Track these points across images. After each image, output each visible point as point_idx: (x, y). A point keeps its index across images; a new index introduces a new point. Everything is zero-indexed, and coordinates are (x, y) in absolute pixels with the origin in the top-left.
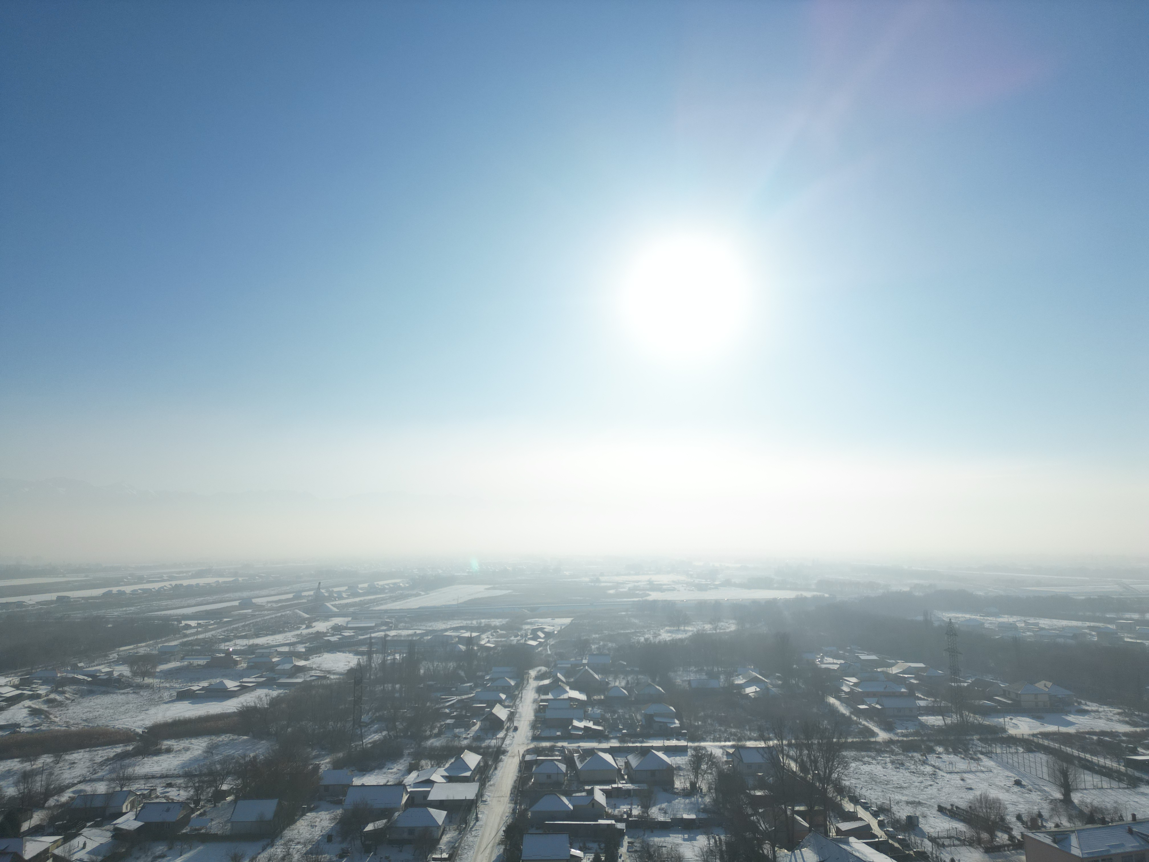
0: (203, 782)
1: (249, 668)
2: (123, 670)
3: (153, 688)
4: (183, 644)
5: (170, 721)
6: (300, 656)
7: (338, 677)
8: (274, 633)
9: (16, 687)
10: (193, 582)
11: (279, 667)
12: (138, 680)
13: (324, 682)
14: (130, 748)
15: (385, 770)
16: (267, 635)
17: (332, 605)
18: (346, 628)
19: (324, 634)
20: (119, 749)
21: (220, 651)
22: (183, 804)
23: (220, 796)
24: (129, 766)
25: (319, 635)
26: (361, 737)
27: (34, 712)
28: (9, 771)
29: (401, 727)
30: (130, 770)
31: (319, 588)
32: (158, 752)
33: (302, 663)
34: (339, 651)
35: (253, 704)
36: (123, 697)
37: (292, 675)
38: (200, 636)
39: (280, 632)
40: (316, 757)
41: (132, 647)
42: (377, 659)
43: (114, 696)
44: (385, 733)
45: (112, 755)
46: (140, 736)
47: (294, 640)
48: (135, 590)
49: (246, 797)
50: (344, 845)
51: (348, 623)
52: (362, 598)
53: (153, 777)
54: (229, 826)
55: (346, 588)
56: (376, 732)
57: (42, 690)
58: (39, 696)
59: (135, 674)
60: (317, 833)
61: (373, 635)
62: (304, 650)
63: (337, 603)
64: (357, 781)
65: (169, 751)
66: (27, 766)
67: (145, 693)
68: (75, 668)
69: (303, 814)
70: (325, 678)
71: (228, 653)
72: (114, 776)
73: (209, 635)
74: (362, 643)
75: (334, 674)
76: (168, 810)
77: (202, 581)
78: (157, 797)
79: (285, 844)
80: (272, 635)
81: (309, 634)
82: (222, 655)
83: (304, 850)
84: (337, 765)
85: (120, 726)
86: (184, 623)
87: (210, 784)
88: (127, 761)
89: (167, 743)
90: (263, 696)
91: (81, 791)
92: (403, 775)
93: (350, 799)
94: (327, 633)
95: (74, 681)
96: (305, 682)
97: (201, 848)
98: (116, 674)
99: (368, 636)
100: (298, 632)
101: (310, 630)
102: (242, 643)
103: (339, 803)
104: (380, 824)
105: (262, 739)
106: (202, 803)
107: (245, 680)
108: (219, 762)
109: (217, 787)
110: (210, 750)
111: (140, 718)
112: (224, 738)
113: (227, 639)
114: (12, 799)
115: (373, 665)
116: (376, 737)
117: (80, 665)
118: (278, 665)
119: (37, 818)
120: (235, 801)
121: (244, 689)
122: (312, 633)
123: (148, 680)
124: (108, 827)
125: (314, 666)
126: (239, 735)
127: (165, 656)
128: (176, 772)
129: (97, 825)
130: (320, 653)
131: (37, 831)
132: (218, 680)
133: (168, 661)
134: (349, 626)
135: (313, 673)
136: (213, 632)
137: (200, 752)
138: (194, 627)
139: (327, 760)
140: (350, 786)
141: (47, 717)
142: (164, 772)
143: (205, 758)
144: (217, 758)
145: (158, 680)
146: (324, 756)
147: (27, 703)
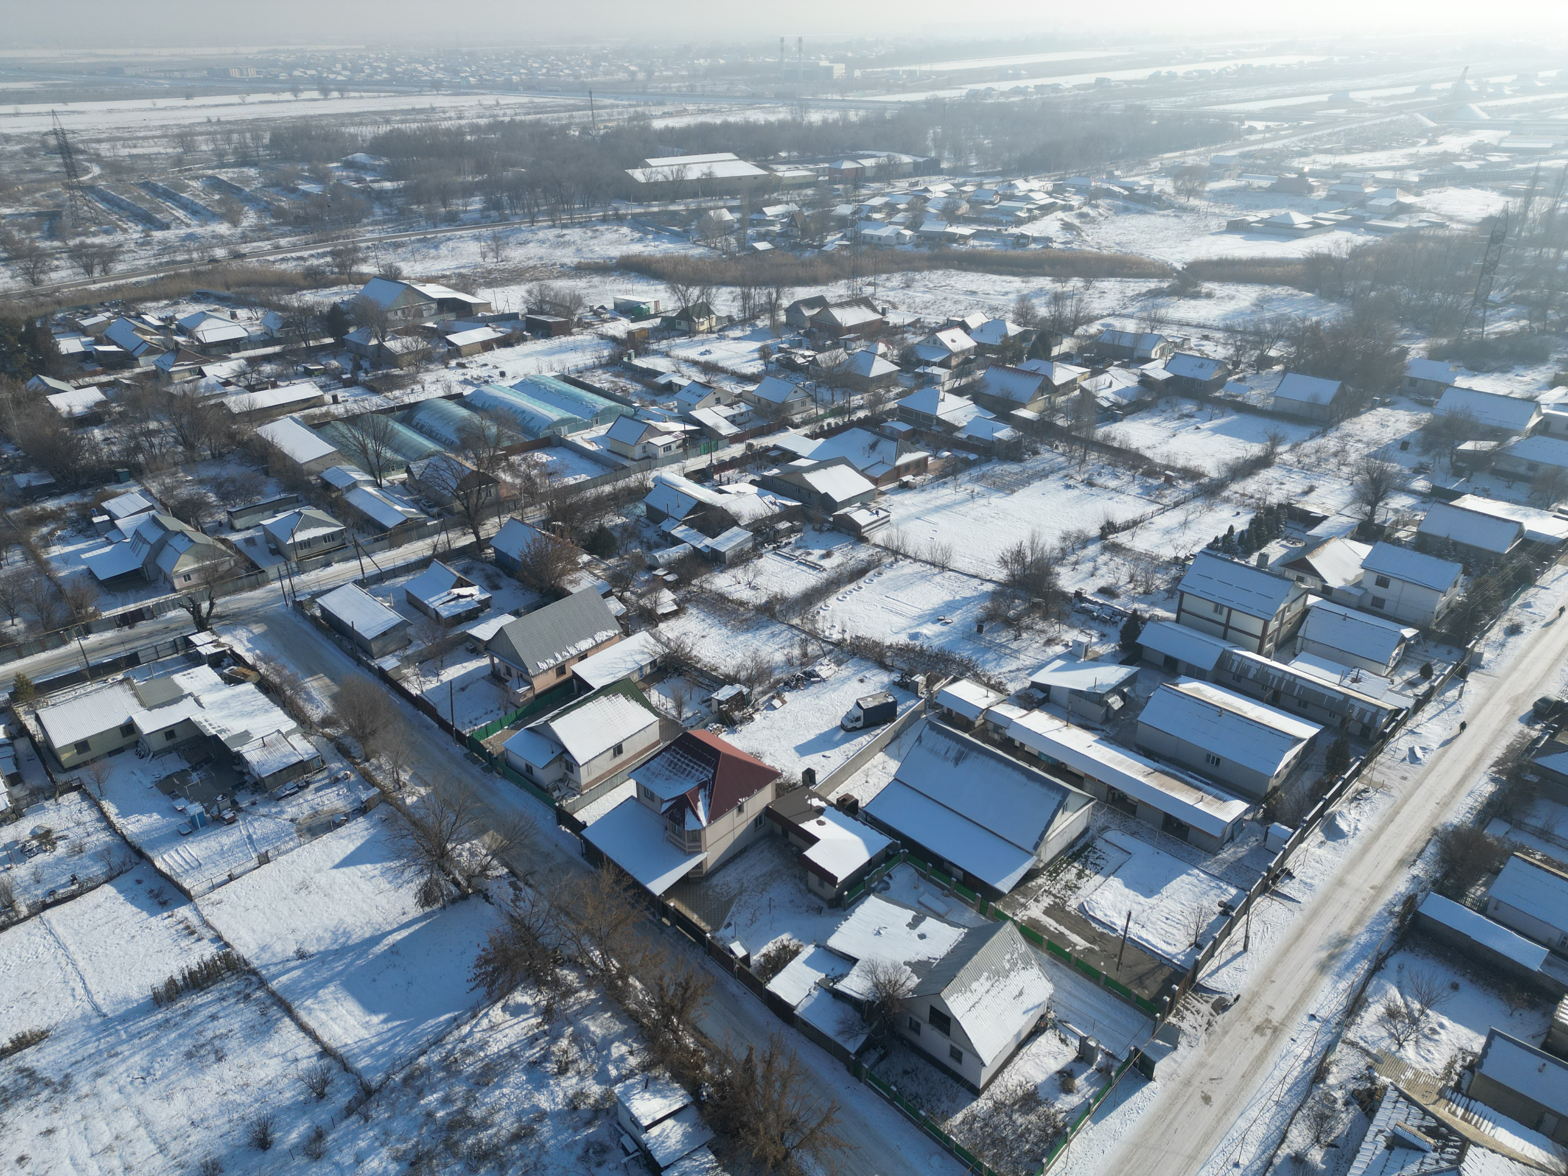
0: (1247, 341)
1: (1330, 198)
2: (1164, 185)
3: (1198, 212)
4: (1244, 156)
5: (1215, 258)
6: (1407, 187)
7: (1463, 226)
8: (1374, 149)
9: (1050, 194)
10: (1267, 62)
11: (1373, 202)
12: (1182, 200)
13: (1440, 232)
14: (1165, 285)
15: (1510, 376)
16: (1362, 151)
17: (1481, 108)
18: (1497, 149)
19: (1456, 157)
20: (1153, 284)
21: (1290, 170)
22: (1219, 363)
23: (1264, 362)
24: (1162, 306)
25: (1446, 157)
26: (1483, 322)
27: (1067, 227)
28: (1041, 289)
29: (1555, 318)
30: (1162, 312)
31: (1463, 77)
32: (1196, 296)
33: (1408, 199)
34: (1475, 187)
35: (1326, 251)
36: (1162, 219)
37: (1389, 217)
38: (1267, 146)
39: (1384, 148)
40: (1405, 338)
41: (1178, 154)
42: (1540, 205)
43: (1152, 217)
44: (1523, 323)
45: (1144, 290)
46: (1178, 272)
47: (1404, 162)
48: (1190, 73)
49: (1299, 370)
50: (1424, 459)
51: (1501, 140)
52: (1538, 98)
53: (1188, 325)
54: (1272, 400)
55: (1515, 77)
56: (1509, 319)
57: (1076, 201)
58: (1070, 208)
59: (1179, 191)
60: (1388, 436)
61: (1543, 164)
62: (1416, 179)
63: (1490, 104)
64: (1461, 382)
65: (1209, 296)
66: (1058, 287)
67: (1188, 218)
68: (1111, 177)
69: (1373, 407)
70: (1442, 226)
71: (1302, 175)
72: (1145, 314)
73: (1278, 144)
74: (1519, 176)
75: (1459, 221)
76: (1201, 366)
77: (1279, 61)
78: (1191, 349)
79: (1342, 438)
80: (1371, 151)
81: (1430, 155)
82: (1294, 176)
83: (1366, 451)
84: (1435, 355)
85: (1156, 257)
86: (1247, 124)
87: (1256, 345)
88: (1160, 301)
89: (1207, 286)
90: (1342, 241)
91: (1110, 325)
92: (1540, 389)
93: (1445, 404)
94: (1460, 155)
95: (1109, 194)
96: (1410, 229)
97: (1235, 417)
98: (1156, 189)
99: (1535, 165)
100: (1413, 150)
101: (1433, 149)
102: (1323, 161)
103: (1428, 405)
104: (1486, 445)
105: (1332, 301)
106: (1242, 366)
107: (1320, 215)
108: (1270, 321)
109: (1263, 351)
110: (1261, 303)
111: (1180, 249)
112: (1281, 291)
113: (1303, 153)
114: (1044, 319)
115: (1530, 215)
116: (1508, 326)
117: (1117, 173)
118: (1372, 198)
119: (1066, 345)
120: (1284, 373)
121: (1316, 227)
122: (1435, 154)
123: (1193, 202)
124: (1134, 370)
125: (1429, 206)
126: (1301, 290)
127: (1218, 170)
128: (1215, 324)
129: (1124, 366)
130: (1443, 186)
131: (1066, 358)
132: (1283, 212)
133: (1220, 178)
134: (1504, 145)
135: (1424, 216)
136: (1285, 141)
137: (1247, 304)
138: (1261, 132)
139: (1422, 345)
140: (1448, 386)
141: (1079, 234)
142: (1202, 321)
143: (1253, 312)
144: (1268, 315)
145: (1205, 203)
146: (1418, 338)
147: (1060, 214)
